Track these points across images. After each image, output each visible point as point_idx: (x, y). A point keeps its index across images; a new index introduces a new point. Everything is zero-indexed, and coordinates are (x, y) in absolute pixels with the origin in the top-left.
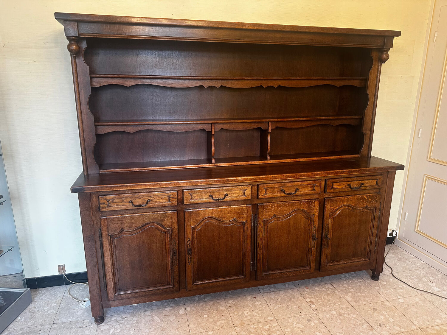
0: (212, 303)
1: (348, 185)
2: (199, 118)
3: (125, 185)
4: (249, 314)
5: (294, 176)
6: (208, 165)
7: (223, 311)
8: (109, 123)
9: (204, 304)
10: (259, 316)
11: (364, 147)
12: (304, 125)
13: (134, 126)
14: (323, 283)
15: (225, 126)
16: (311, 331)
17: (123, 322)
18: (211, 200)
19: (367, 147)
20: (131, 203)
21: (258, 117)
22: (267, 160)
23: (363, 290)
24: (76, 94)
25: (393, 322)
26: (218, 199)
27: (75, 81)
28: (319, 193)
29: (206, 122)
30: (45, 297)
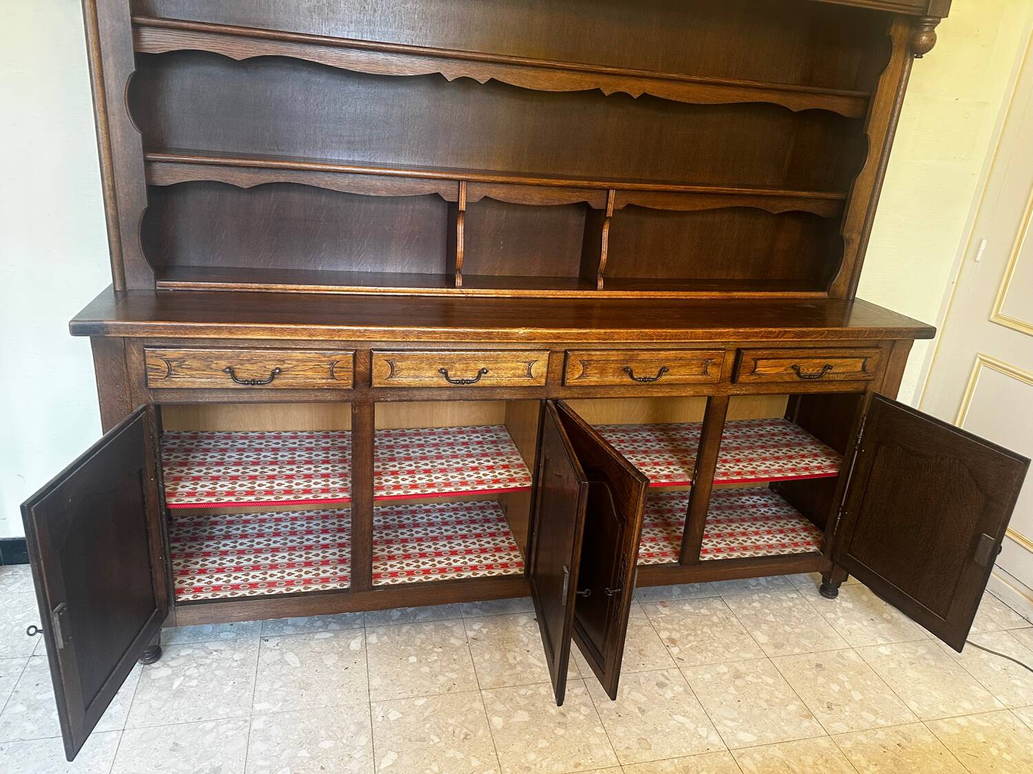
0: (432, 627)
1: (792, 367)
2: (429, 163)
3: (216, 325)
4: (518, 660)
5: (660, 336)
6: (445, 290)
7: (456, 650)
8: (183, 156)
9: (413, 629)
10: (542, 666)
11: (841, 274)
12: (699, 204)
13: (252, 170)
14: (703, 595)
15: (494, 190)
16: (664, 711)
17: (208, 661)
18: (444, 382)
19: (849, 276)
20: (229, 372)
21: (583, 174)
22: (596, 289)
23: (797, 618)
24: (92, 67)
25: (861, 700)
26: (462, 382)
27: (88, 29)
28: (715, 382)
29: (444, 176)
30: (19, 588)
